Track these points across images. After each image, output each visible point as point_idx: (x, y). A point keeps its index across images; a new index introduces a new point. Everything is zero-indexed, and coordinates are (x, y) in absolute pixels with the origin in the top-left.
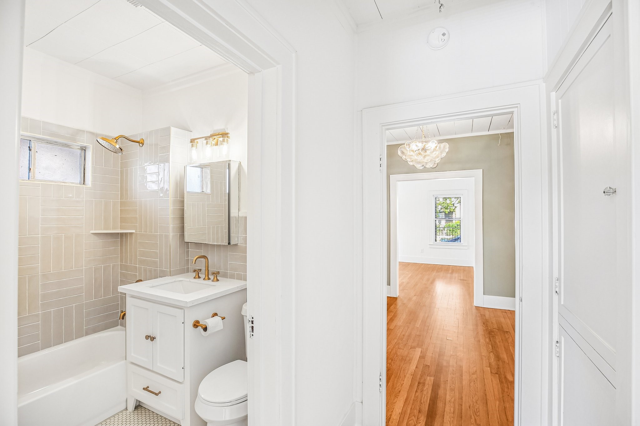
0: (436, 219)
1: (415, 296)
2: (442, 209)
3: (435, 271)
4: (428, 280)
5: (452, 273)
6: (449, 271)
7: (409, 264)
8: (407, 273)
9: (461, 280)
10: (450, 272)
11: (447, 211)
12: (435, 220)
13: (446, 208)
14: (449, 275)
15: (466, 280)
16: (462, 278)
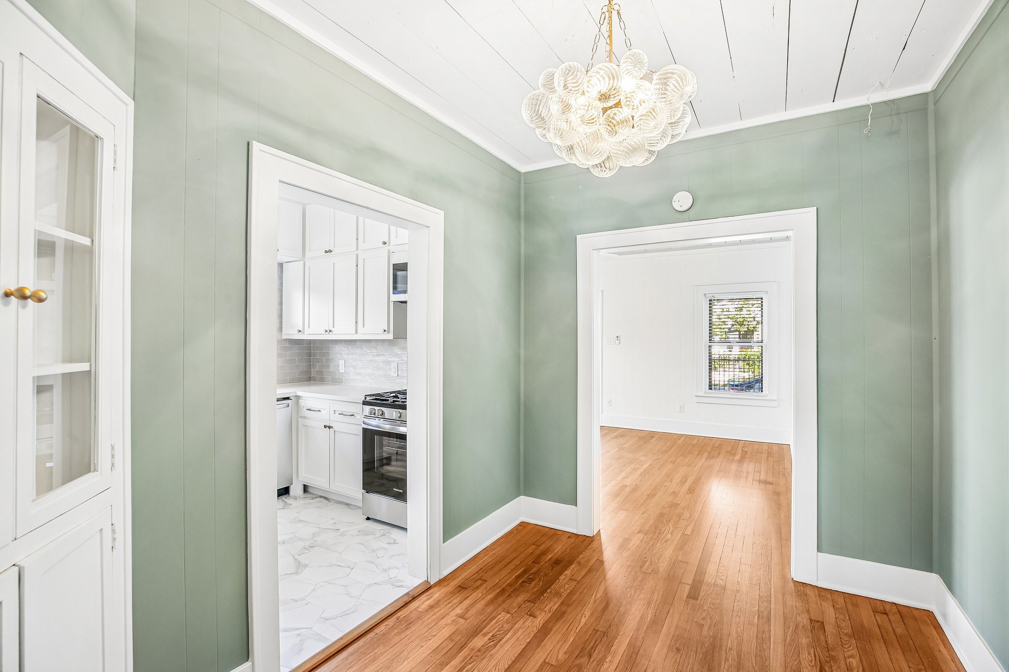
0: (711, 344)
1: (638, 533)
2: (734, 327)
3: (706, 454)
4: (683, 481)
5: (741, 461)
6: (735, 455)
7: (651, 435)
8: (643, 458)
9: (760, 481)
10: (738, 457)
11: (743, 329)
12: (710, 346)
13: (741, 324)
14: (734, 467)
15: (772, 484)
16: (763, 477)
